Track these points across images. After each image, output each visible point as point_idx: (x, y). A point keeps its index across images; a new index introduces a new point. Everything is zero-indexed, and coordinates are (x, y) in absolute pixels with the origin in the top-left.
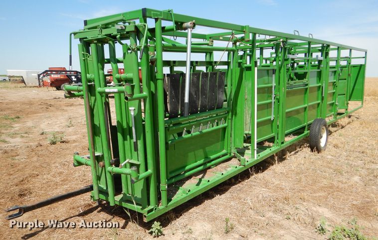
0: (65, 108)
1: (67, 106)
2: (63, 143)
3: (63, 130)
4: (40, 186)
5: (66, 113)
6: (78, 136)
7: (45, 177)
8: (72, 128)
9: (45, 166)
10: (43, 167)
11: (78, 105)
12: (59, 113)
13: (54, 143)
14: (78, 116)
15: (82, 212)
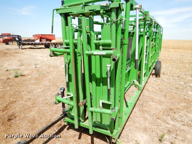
0: (15, 55)
1: (15, 53)
2: (22, 76)
3: (19, 68)
4: (19, 109)
5: (16, 57)
6: (29, 71)
7: (20, 102)
8: (23, 66)
9: (18, 94)
10: (16, 95)
11: (21, 53)
12: (12, 58)
13: (17, 77)
14: (24, 59)
15: (57, 131)
